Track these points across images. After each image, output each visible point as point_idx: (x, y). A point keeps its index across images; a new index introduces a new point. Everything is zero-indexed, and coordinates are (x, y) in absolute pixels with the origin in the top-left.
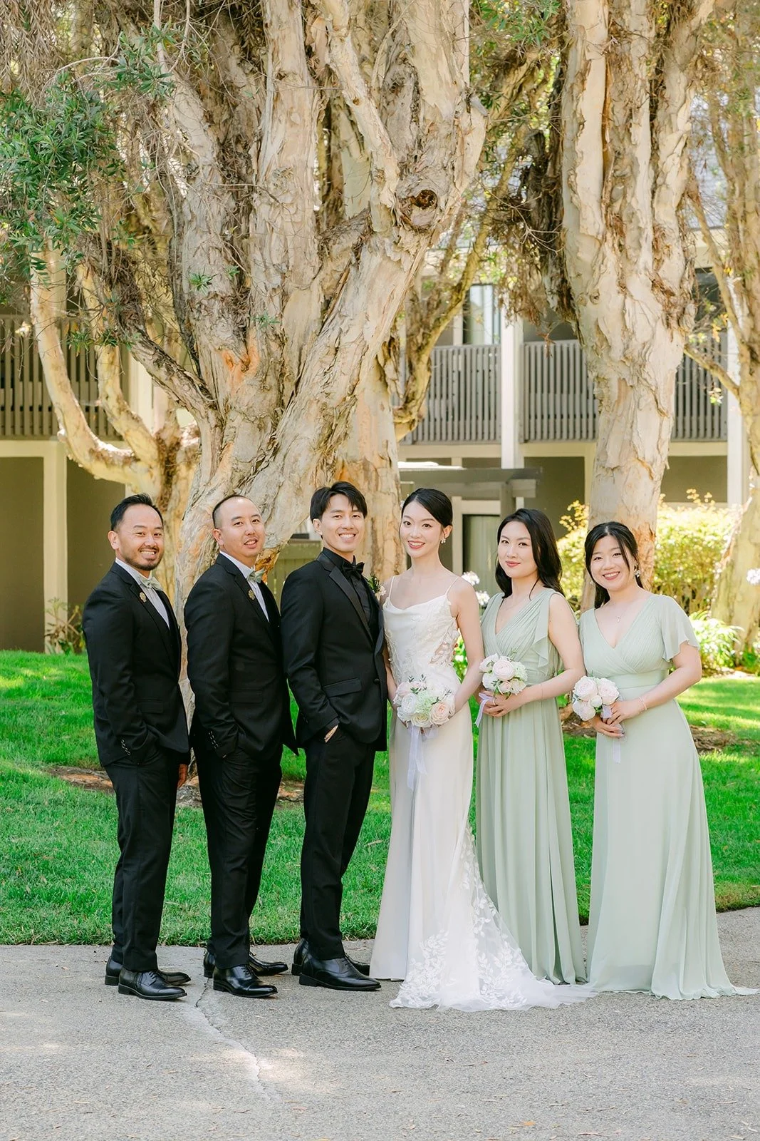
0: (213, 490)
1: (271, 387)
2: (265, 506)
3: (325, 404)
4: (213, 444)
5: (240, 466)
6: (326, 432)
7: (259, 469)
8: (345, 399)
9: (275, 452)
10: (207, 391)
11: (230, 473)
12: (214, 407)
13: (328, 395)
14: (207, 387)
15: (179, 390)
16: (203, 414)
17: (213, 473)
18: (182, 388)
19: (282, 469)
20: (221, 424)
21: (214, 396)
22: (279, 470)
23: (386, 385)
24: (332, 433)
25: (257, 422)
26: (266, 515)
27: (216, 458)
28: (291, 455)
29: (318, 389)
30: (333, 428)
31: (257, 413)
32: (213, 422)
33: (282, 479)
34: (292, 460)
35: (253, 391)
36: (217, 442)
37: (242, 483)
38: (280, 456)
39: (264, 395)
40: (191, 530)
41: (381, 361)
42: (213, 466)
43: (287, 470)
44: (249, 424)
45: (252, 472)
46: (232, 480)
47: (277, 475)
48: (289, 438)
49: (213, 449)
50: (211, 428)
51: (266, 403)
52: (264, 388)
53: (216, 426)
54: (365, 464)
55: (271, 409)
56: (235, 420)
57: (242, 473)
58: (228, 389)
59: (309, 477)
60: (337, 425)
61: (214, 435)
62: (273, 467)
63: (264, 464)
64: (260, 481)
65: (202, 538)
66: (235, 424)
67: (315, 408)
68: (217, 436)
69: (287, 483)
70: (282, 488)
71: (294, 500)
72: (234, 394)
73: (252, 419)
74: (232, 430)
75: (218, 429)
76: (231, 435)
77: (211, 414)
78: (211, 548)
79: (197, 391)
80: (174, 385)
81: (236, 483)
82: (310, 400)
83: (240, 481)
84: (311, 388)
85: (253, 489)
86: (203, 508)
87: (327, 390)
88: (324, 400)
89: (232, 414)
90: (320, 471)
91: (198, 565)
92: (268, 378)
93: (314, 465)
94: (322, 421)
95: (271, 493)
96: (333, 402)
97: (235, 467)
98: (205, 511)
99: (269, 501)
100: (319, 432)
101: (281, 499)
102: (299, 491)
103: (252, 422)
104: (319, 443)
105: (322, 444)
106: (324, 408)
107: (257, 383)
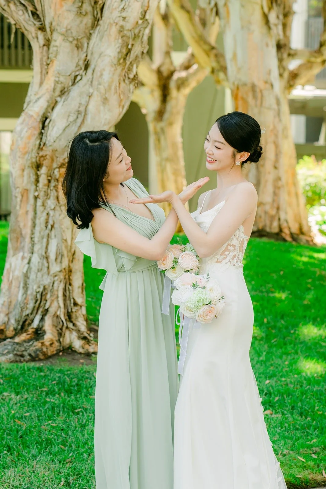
0: (39, 99)
1: (86, 13)
2: (79, 112)
3: (122, 27)
4: (41, 60)
5: (62, 79)
6: (124, 51)
7: (76, 81)
8: (137, 23)
9: (87, 67)
10: (38, 16)
11: (53, 85)
12: (42, 28)
13: (124, 18)
14: (38, 13)
15: (15, 14)
16: (34, 35)
17: (41, 84)
18: (17, 13)
19: (92, 82)
20: (48, 43)
21: (42, 19)
22: (89, 83)
23: (269, 28)
24: (129, 51)
25: (75, 42)
26: (79, 121)
27: (44, 72)
28: (98, 69)
29: (116, 14)
30: (130, 47)
31: (74, 34)
32: (42, 41)
33: (91, 90)
34: (99, 74)
35: (71, 16)
36: (45, 59)
37: (63, 92)
38: (90, 71)
39: (80, 19)
40: (21, 131)
41: (266, 10)
42: (41, 79)
43: (95, 83)
44: (68, 44)
45: (70, 84)
46: (54, 89)
47: (87, 86)
48: (96, 56)
49: (41, 64)
50: (40, 47)
51: (83, 26)
52: (80, 13)
53: (44, 45)
54: (253, 87)
55: (87, 31)
56: (57, 40)
57: (63, 85)
58: (52, 14)
59: (113, 87)
60: (133, 45)
61: (42, 53)
62: (85, 79)
63: (79, 78)
64: (75, 91)
65: (29, 138)
66: (57, 43)
67: (114, 30)
68: (45, 53)
69: (95, 93)
70: (92, 99)
71: (102, 108)
72: (56, 18)
73: (71, 39)
74: (55, 49)
75: (45, 48)
76: (54, 53)
77: (41, 35)
78: (37, 146)
79: (29, 16)
80: (11, 11)
81: (58, 92)
82: (110, 23)
83: (61, 91)
84: (111, 13)
85: (70, 98)
86: (31, 113)
87: (124, 14)
88: (121, 23)
89: (55, 36)
90: (123, 84)
91: (27, 161)
92: (84, 5)
93: (116, 78)
94: (120, 41)
95: (83, 102)
96: (129, 25)
97: (57, 79)
98: (32, 116)
99: (82, 109)
100: (118, 50)
101: (91, 107)
102: (105, 100)
103: (71, 42)
104: (119, 60)
105: (122, 61)
106: (121, 30)
107: (74, 9)
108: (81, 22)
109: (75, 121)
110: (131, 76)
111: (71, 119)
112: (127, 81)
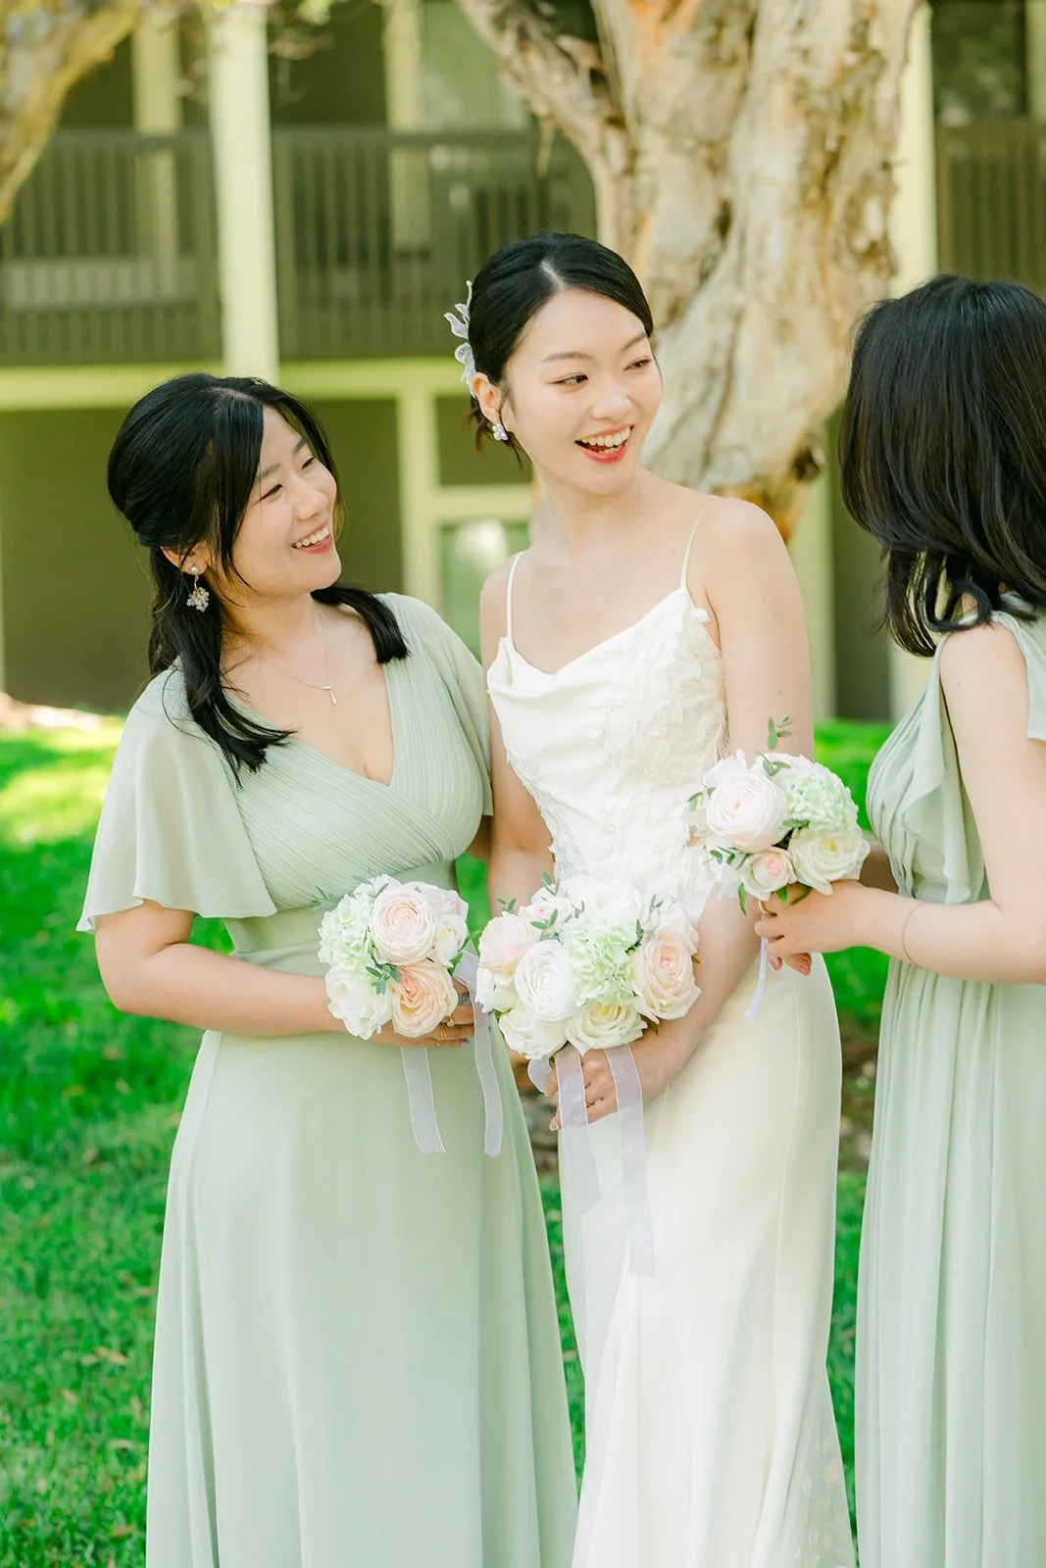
1: (735, 58)
2: (711, 373)
3: (802, 82)
5: (669, 273)
6: (818, 161)
9: (725, 226)
10: (606, 84)
12: (617, 121)
13: (806, 54)
14: (606, 71)
16: (596, 141)
18: (549, 81)
19: (739, 271)
20: (632, 164)
22: (735, 274)
24: (833, 161)
25: (703, 153)
26: (714, 399)
28: (752, 231)
30: (831, 145)
31: (699, 127)
32: (618, 160)
33: (739, 299)
34: (754, 244)
35: (685, 71)
36: (627, 207)
37: (673, 314)
38: (732, 239)
39: (716, 76)
43: (749, 274)
44: (681, 160)
45: (694, 283)
47: (730, 288)
48: (746, 184)
50: (615, 179)
51: (725, 98)
52: (715, 59)
53: (623, 172)
56: (655, 149)
57: (674, 292)
58: (639, 70)
59: (801, 284)
60: (842, 140)
61: (619, 197)
62: (723, 265)
63: (711, 263)
64: (700, 307)
66: (653, 161)
67: (780, 95)
68: (626, 197)
69: (753, 307)
70: (744, 322)
72: (651, 82)
73: (690, 144)
74: (650, 176)
75: (626, 180)
76: (647, 192)
77: (615, 143)
79: (582, 87)
83: (668, 311)
85: (687, 330)
87: (804, 40)
88: (799, 69)
89: (648, 136)
90: (834, 274)
92: (724, 32)
94: (801, 128)
95: (722, 338)
96: (821, 76)
97: (655, 274)
99: (720, 361)
100: (797, 159)
101: (745, 355)
102: (783, 329)
103: (691, 153)
104: (804, 192)
105: (814, 194)
106: (801, 92)
107: (696, 47)
108: (719, 86)
109: (703, 399)
110: (861, 243)
111: (693, 395)
112: (848, 261)
